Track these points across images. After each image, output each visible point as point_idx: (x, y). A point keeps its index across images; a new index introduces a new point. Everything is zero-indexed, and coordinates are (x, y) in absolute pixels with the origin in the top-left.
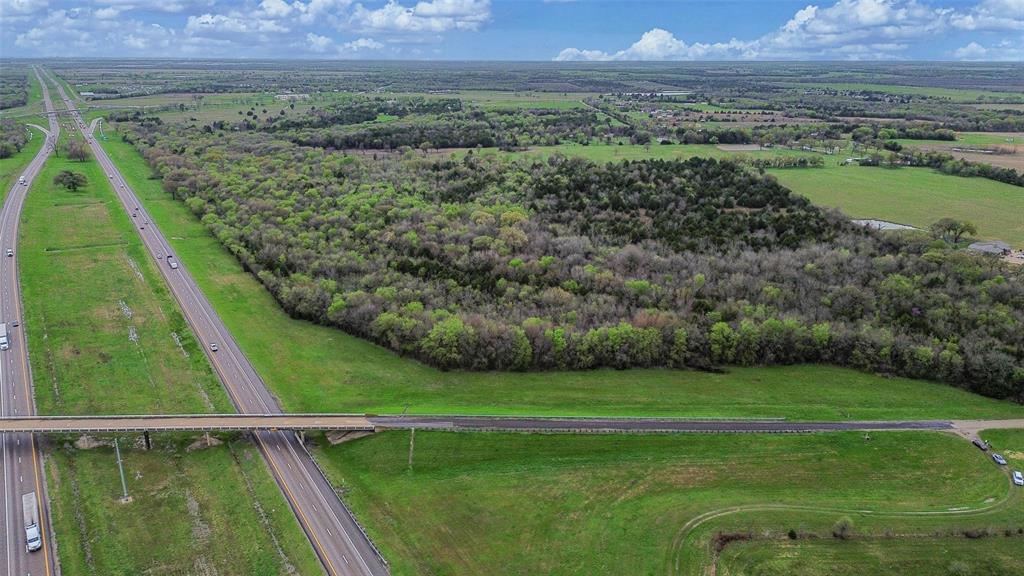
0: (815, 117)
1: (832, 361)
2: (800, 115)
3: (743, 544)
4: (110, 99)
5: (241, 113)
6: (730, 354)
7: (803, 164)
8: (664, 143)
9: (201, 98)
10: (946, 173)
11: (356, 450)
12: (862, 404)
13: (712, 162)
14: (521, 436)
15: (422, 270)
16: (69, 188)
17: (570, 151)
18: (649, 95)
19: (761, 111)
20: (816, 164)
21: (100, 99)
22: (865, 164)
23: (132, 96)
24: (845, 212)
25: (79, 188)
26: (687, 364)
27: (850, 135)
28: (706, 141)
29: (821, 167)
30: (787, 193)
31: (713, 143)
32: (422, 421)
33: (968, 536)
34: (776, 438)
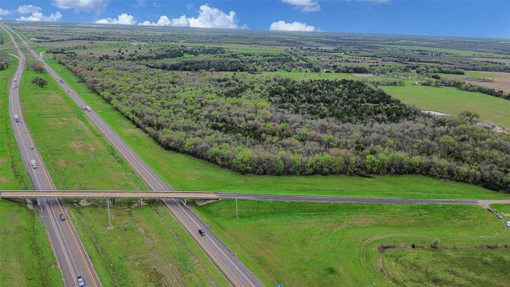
0: (397, 62)
1: (421, 173)
2: (390, 60)
3: (392, 249)
4: (45, 42)
5: (115, 51)
6: (375, 169)
7: (395, 84)
8: (327, 72)
9: (93, 43)
10: (463, 90)
11: (211, 208)
12: (436, 192)
13: (352, 82)
14: (286, 203)
15: (224, 128)
16: (40, 85)
17: (283, 74)
19: (371, 58)
20: (401, 84)
22: (424, 84)
23: (57, 41)
24: (418, 107)
25: (44, 86)
26: (355, 173)
27: (415, 71)
28: (347, 72)
29: (404, 85)
30: (390, 97)
31: (351, 72)
32: (240, 196)
33: (489, 247)
34: (400, 206)
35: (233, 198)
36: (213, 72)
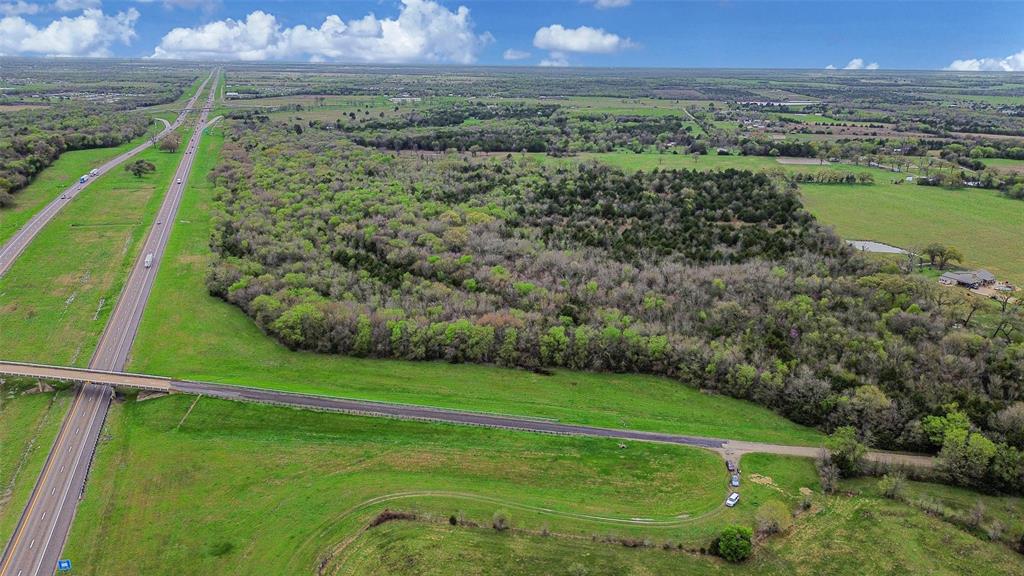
0: (929, 132)
1: (662, 373)
2: (911, 129)
3: (403, 523)
4: (247, 99)
5: (345, 114)
6: (559, 357)
7: (850, 180)
8: (721, 153)
9: (322, 99)
10: (1013, 197)
12: (654, 416)
13: (747, 174)
14: (291, 410)
15: (353, 261)
16: (135, 174)
18: (765, 104)
19: (869, 124)
20: (865, 181)
21: (238, 99)
22: (923, 183)
23: (267, 96)
24: (838, 232)
25: (143, 175)
26: (515, 363)
27: (938, 152)
28: (766, 154)
29: (869, 184)
31: (772, 155)
32: (218, 390)
33: (625, 544)
34: (531, 437)
35: (195, 391)
36: (478, 153)
